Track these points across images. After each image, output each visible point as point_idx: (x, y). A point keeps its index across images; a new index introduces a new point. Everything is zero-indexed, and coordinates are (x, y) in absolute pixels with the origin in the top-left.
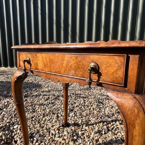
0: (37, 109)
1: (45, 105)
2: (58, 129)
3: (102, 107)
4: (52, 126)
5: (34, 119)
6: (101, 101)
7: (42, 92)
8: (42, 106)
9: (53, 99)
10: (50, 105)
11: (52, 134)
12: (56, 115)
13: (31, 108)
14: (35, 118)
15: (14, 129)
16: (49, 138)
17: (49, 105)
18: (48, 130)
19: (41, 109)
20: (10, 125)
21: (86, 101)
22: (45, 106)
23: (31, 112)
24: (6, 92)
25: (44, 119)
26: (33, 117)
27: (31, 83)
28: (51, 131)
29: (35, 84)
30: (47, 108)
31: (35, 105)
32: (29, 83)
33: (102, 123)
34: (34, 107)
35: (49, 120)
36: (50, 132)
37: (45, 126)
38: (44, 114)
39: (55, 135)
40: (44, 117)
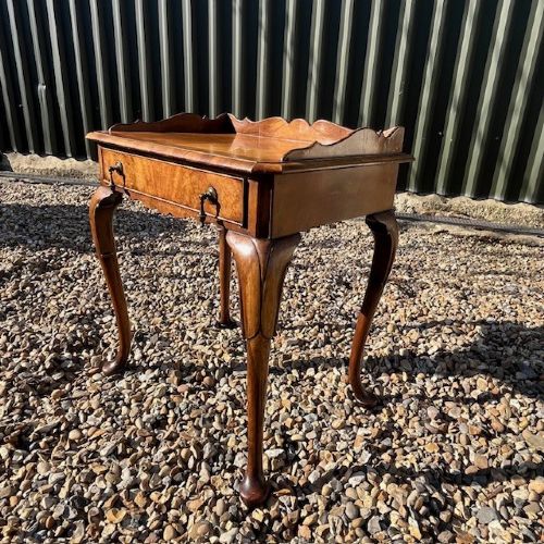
0: (163, 285)
1: (185, 277)
2: (205, 331)
3: (341, 294)
4: (193, 324)
5: (151, 307)
6: (349, 280)
7: (184, 244)
8: (177, 281)
9: (211, 266)
10: (198, 279)
11: (190, 339)
12: (207, 302)
13: (147, 283)
14: (154, 304)
15: (102, 322)
16: (181, 344)
17: (195, 279)
18: (182, 331)
19: (173, 287)
20: (93, 315)
21: (301, 277)
22: (185, 281)
23: (146, 292)
24: (82, 239)
25: (176, 308)
26: (149, 303)
27: (156, 215)
28: (188, 332)
29: (169, 219)
30: (188, 285)
31: (158, 276)
32: (151, 216)
33: (317, 327)
34: (157, 280)
35: (189, 311)
36: (183, 335)
37: (176, 322)
38: (178, 298)
39: (195, 341)
40: (176, 304)
